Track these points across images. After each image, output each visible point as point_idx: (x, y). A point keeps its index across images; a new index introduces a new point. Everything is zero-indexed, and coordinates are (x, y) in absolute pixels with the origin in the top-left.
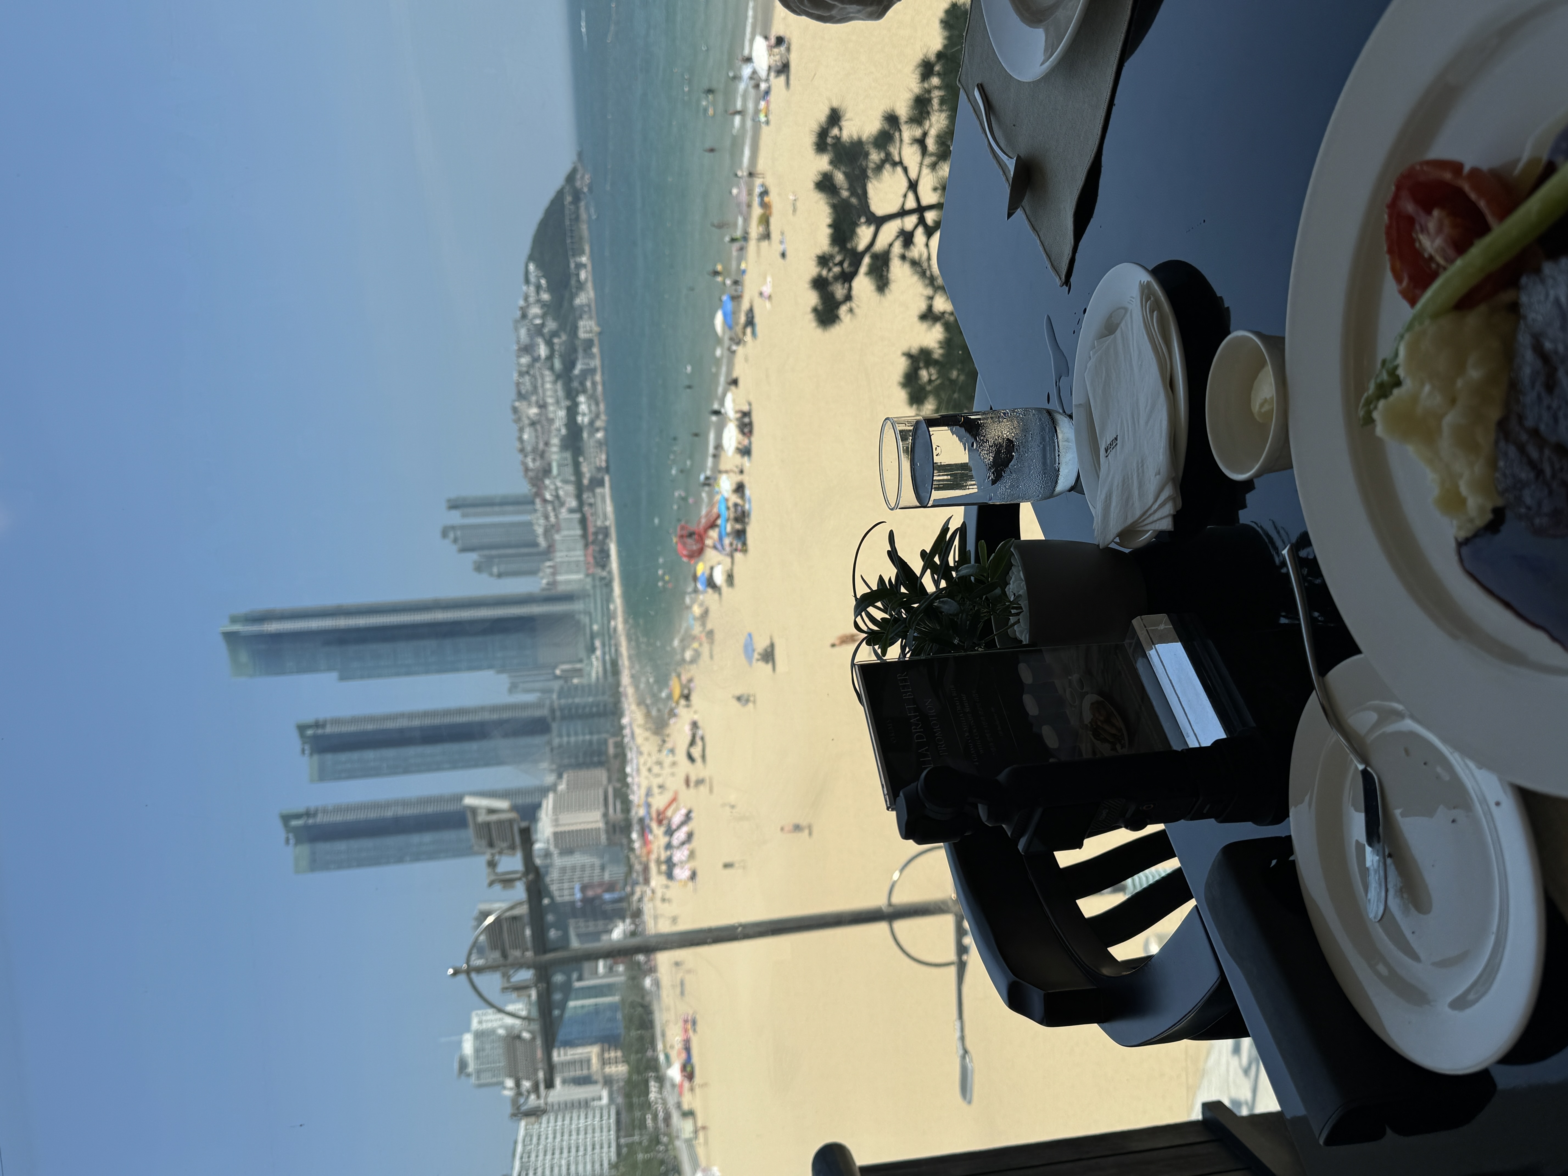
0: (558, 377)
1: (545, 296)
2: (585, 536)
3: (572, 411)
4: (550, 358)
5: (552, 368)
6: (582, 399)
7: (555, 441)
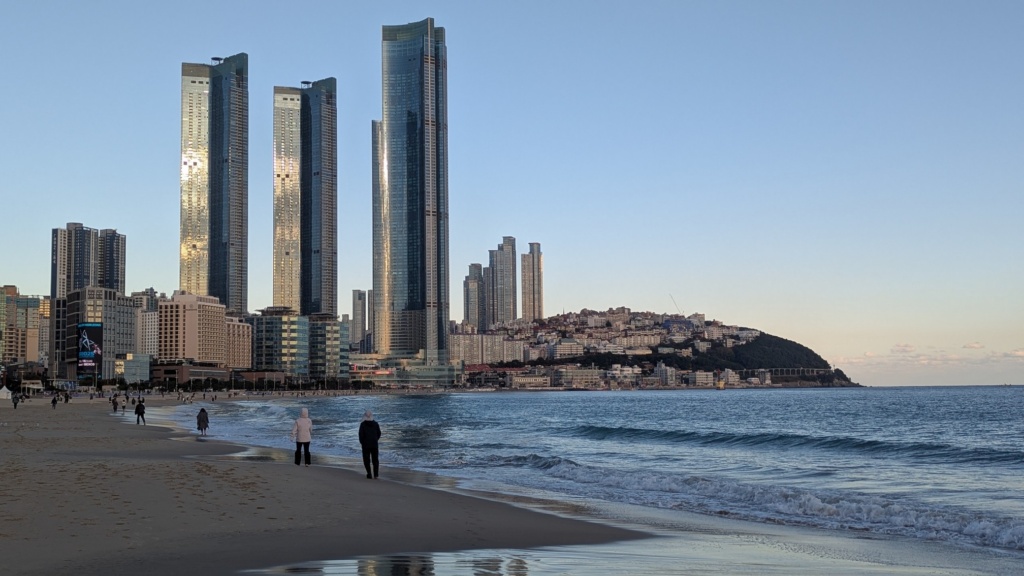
0: (654, 349)
1: (730, 343)
2: (501, 365)
3: (624, 360)
4: (673, 344)
5: (662, 345)
6: (637, 370)
7: (593, 343)
